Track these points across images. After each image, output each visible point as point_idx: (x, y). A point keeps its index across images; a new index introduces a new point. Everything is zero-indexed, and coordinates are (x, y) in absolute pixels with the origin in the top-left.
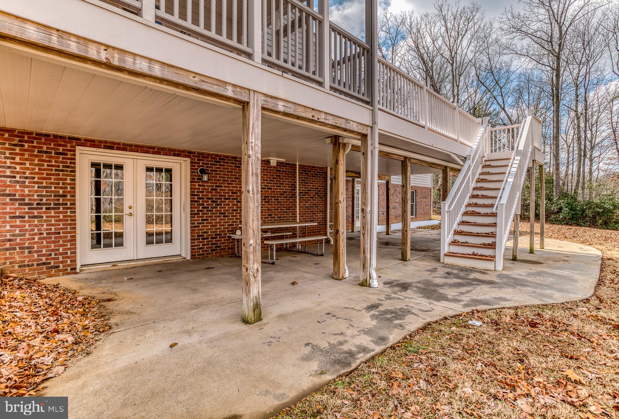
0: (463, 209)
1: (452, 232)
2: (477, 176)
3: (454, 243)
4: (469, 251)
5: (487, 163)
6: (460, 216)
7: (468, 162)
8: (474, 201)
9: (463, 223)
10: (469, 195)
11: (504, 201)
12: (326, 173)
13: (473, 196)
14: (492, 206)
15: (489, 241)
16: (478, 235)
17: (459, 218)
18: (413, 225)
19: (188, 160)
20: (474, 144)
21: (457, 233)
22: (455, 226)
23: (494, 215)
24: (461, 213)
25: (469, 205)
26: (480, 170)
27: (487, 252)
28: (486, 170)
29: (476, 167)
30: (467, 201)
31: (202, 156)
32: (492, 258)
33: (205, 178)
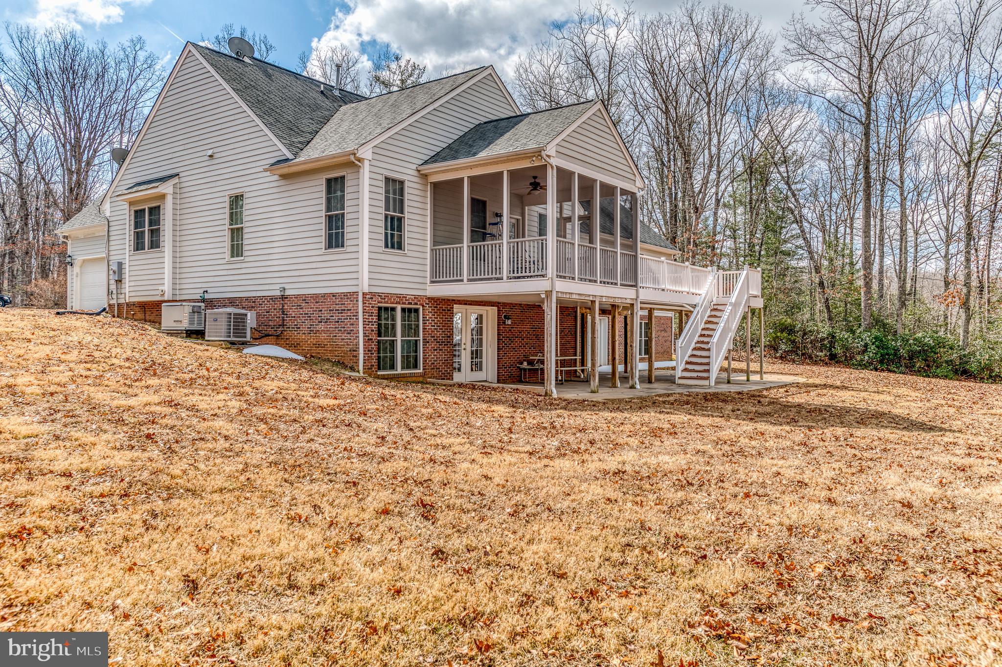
0: (693, 345)
1: (684, 362)
2: (706, 318)
3: (686, 370)
4: (695, 375)
5: (715, 307)
6: (690, 350)
7: (697, 309)
8: (702, 339)
9: (693, 356)
10: (698, 334)
11: (715, 340)
12: (576, 312)
13: (701, 335)
14: (708, 343)
15: (706, 367)
16: (701, 364)
17: (690, 352)
18: (657, 364)
19: (496, 308)
20: (703, 291)
21: (687, 363)
22: (686, 358)
23: (709, 350)
24: (691, 348)
25: (698, 342)
26: (708, 313)
27: (705, 375)
28: (714, 313)
29: (705, 310)
30: (696, 339)
31: (505, 305)
32: (708, 378)
33: (509, 322)
